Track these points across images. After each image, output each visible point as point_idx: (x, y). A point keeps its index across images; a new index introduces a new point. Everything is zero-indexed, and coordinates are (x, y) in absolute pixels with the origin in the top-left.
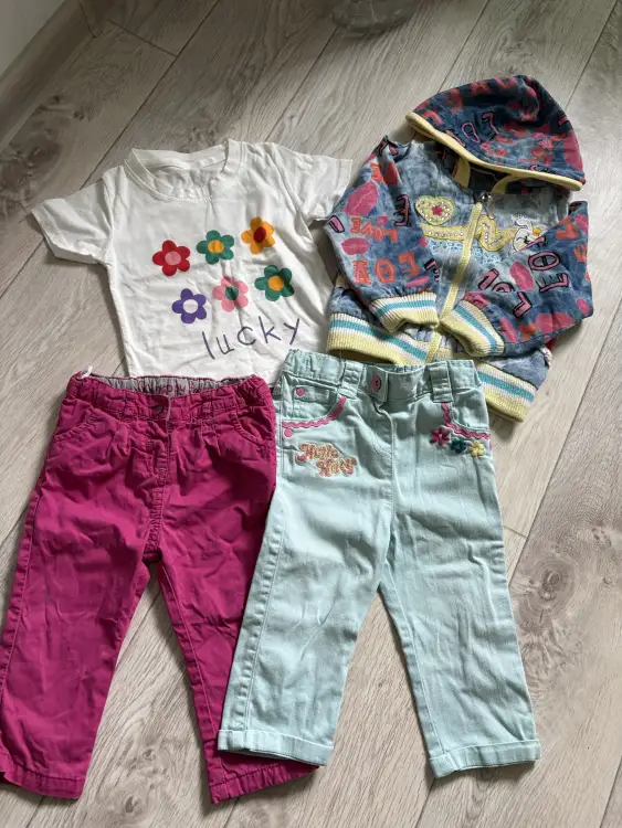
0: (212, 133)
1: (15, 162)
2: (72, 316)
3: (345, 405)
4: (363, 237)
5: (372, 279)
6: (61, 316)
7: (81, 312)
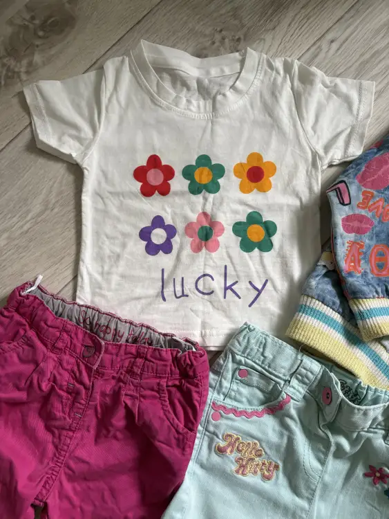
0: (239, 40)
1: (26, 27)
2: (39, 215)
3: (286, 407)
4: (369, 215)
5: (364, 266)
6: (28, 211)
7: (48, 212)
